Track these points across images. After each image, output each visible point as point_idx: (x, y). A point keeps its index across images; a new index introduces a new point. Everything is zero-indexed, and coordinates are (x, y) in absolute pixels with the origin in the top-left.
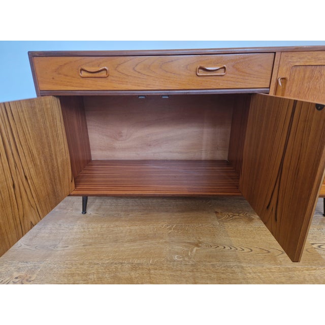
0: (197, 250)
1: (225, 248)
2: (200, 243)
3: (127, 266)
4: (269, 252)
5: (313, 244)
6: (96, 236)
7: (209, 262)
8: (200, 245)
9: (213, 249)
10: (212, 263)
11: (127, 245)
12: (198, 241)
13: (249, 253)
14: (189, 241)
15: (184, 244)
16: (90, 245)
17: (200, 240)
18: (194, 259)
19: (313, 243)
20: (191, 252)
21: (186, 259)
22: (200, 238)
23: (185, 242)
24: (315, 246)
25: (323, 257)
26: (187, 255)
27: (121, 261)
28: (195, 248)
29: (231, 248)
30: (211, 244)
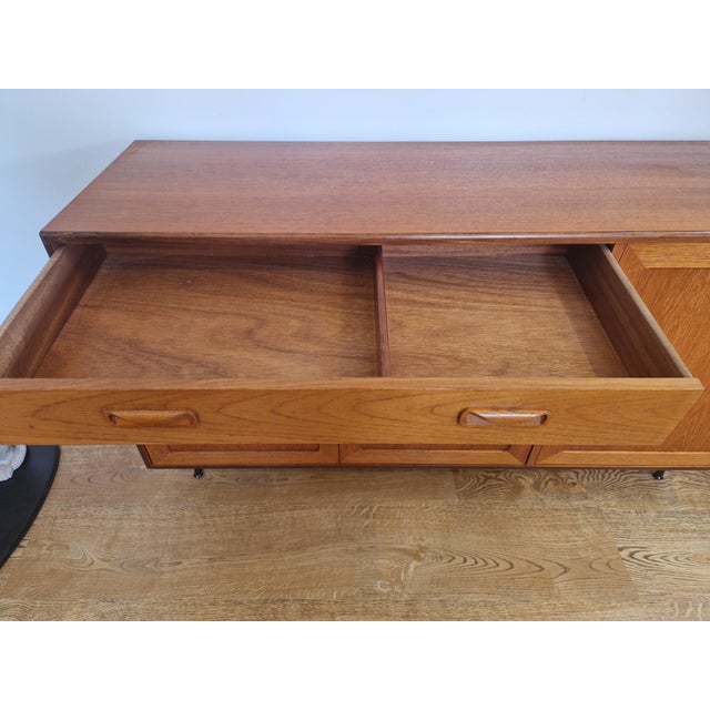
0: (415, 568)
1: (465, 561)
2: (422, 549)
3: (292, 608)
4: (542, 569)
5: (621, 549)
6: (230, 536)
7: (437, 595)
8: (422, 555)
9: (443, 565)
10: (441, 597)
11: (288, 557)
12: (419, 546)
13: (507, 573)
14: (402, 546)
15: (393, 554)
16: (221, 558)
17: (423, 544)
18: (411, 588)
19: (621, 546)
20: (406, 572)
21: (397, 588)
22: (422, 539)
23: (395, 550)
24: (624, 554)
25: (633, 579)
26: (398, 580)
27: (281, 596)
28: (414, 563)
29: (476, 562)
30: (442, 553)
